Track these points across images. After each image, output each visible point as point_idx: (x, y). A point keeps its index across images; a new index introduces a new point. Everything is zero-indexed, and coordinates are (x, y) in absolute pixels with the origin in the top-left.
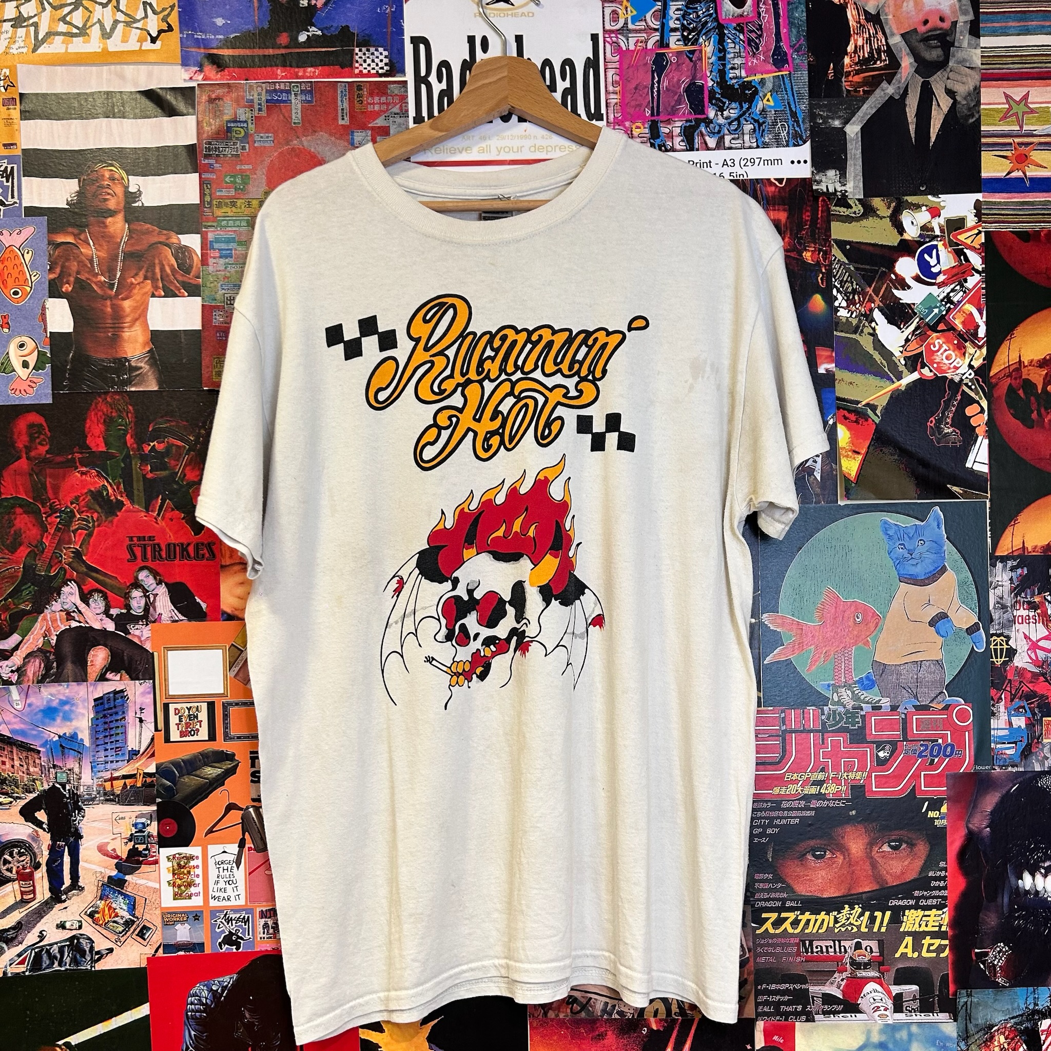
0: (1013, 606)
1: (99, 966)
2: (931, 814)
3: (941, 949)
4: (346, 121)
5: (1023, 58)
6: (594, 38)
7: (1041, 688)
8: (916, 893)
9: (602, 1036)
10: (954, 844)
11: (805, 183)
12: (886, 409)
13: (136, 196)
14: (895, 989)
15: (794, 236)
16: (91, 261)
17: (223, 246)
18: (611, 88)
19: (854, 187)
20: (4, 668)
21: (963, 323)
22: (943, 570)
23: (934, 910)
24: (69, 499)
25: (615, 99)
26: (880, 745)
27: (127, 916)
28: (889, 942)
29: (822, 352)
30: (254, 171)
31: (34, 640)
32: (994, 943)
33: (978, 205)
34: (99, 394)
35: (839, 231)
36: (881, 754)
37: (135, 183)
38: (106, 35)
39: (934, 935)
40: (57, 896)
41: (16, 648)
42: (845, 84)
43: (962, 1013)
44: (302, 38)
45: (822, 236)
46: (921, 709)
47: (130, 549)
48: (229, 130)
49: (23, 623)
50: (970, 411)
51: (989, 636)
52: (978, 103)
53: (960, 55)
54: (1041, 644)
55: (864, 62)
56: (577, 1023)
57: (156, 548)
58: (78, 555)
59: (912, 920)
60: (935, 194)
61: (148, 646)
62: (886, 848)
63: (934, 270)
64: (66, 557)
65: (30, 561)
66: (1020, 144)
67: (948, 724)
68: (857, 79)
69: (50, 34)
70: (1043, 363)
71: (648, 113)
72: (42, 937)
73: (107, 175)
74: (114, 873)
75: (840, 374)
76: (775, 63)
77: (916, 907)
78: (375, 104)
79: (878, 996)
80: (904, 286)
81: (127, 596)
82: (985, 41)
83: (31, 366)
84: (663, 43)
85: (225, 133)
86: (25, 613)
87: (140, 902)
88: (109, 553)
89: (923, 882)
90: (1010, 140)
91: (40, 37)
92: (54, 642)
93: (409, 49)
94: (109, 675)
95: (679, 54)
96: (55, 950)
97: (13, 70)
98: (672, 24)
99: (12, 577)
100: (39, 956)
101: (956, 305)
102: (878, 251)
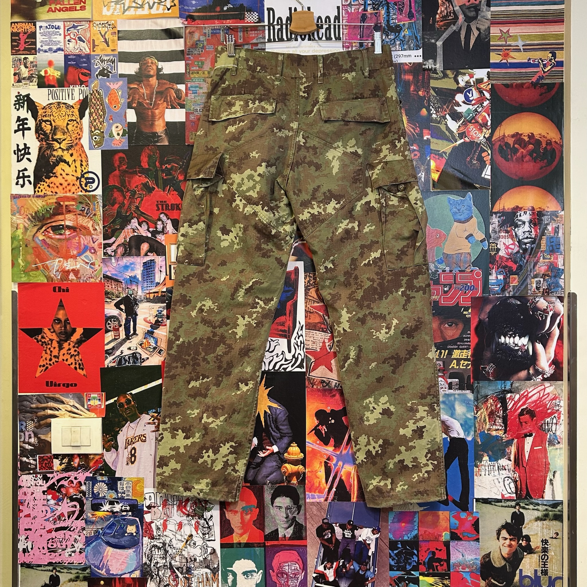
0: (499, 232)
1: (143, 364)
2: (465, 313)
3: (468, 365)
4: (241, 41)
5: (508, 16)
6: (338, 8)
7: (510, 264)
8: (458, 343)
9: (334, 396)
10: (474, 324)
11: (420, 64)
12: (450, 154)
13: (161, 70)
14: (449, 381)
15: (416, 85)
16: (144, 95)
17: (193, 89)
18: (344, 27)
19: (439, 66)
20: (109, 250)
21: (482, 120)
22: (472, 217)
23: (465, 351)
24: (134, 186)
25: (346, 31)
26: (445, 286)
27: (154, 345)
28: (447, 362)
29: (425, 131)
30: (206, 60)
31: (121, 240)
32: (489, 363)
33: (488, 73)
34: (146, 146)
35: (433, 83)
36: (445, 289)
37: (161, 65)
38: (151, 8)
39: (465, 360)
40: (128, 337)
41: (114, 243)
42: (437, 26)
43: (476, 390)
44: (225, 8)
45: (426, 86)
46: (461, 271)
47: (157, 205)
48: (197, 44)
49: (116, 234)
50: (484, 155)
51: (489, 243)
52: (489, 33)
53: (482, 14)
54: (510, 246)
55: (444, 18)
56: (325, 390)
57: (167, 206)
58: (137, 207)
59: (456, 354)
60: (472, 69)
61: (163, 243)
62: (446, 326)
63: (471, 99)
64: (133, 208)
65: (119, 210)
66: (506, 49)
67: (472, 278)
68: (441, 23)
69: (129, 7)
70: (513, 136)
71: (359, 37)
72: (122, 353)
73: (150, 61)
74: (150, 329)
75: (432, 140)
76: (409, 17)
77: (458, 349)
78: (252, 34)
79: (442, 383)
80: (459, 105)
81: (156, 224)
82: (492, 9)
83: (121, 135)
84: (365, 10)
85: (195, 45)
86: (117, 229)
87: (159, 340)
88: (149, 207)
89: (461, 339)
90: (501, 48)
91: (126, 8)
92: (128, 240)
93: (266, 12)
94: (149, 254)
95: (371, 14)
96: (127, 357)
97: (116, 21)
98: (369, 2)
99: (113, 216)
100: (121, 360)
101: (479, 113)
102: (449, 91)
